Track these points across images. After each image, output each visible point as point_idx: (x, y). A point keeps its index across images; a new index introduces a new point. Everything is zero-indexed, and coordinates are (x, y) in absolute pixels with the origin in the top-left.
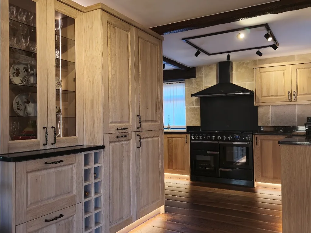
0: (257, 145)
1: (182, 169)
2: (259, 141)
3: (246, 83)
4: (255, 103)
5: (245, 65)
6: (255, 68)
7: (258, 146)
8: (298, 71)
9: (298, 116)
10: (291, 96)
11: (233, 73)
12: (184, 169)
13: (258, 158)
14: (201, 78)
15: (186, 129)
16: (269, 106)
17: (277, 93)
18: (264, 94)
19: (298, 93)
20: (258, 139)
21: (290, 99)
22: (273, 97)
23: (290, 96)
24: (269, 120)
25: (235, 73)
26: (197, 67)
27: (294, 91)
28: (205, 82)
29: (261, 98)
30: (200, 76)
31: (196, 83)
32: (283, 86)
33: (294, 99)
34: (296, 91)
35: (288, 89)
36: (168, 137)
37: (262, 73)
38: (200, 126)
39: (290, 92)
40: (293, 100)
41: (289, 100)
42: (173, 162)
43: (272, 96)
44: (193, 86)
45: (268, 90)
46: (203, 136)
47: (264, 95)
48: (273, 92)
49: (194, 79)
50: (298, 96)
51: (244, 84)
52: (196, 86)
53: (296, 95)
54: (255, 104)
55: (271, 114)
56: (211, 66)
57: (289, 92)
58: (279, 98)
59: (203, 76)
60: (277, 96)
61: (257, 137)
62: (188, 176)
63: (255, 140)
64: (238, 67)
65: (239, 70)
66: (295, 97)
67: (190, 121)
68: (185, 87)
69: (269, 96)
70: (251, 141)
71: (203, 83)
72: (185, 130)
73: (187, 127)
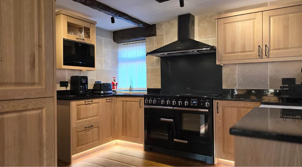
0: (218, 112)
1: (136, 137)
2: (220, 108)
3: (209, 39)
4: (217, 61)
5: (208, 19)
6: (218, 19)
7: (219, 114)
8: (271, 19)
9: (271, 77)
10: (262, 52)
11: (195, 28)
12: (138, 137)
13: (219, 128)
14: (162, 35)
15: (146, 91)
16: (236, 64)
17: (244, 48)
18: (229, 50)
19: (272, 48)
20: (219, 105)
21: (260, 56)
22: (239, 54)
23: (260, 52)
24: (235, 81)
25: (197, 28)
26: (158, 24)
27: (266, 45)
28: (166, 40)
29: (225, 55)
30: (160, 33)
31: (157, 42)
32: (252, 39)
33: (266, 55)
34: (268, 45)
35: (258, 42)
36: (123, 101)
37: (226, 24)
38: (160, 88)
39: (261, 46)
40: (264, 56)
41: (258, 57)
42: (127, 128)
43: (238, 52)
44: (154, 45)
45: (233, 45)
46: (157, 101)
47: (227, 52)
48: (239, 48)
49: (154, 37)
50: (270, 52)
51: (207, 40)
52: (157, 45)
53: (268, 50)
54: (218, 63)
55: (238, 74)
56: (171, 22)
57: (259, 46)
58: (246, 55)
59: (164, 33)
60: (244, 52)
61: (218, 103)
62: (142, 145)
63: (216, 106)
64: (200, 21)
65: (202, 25)
66: (267, 53)
67: (151, 82)
68: (146, 46)
69: (235, 53)
70: (211, 108)
71: (164, 41)
72: (146, 93)
73: (148, 89)
